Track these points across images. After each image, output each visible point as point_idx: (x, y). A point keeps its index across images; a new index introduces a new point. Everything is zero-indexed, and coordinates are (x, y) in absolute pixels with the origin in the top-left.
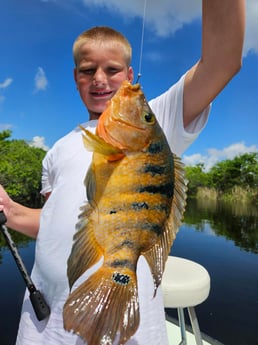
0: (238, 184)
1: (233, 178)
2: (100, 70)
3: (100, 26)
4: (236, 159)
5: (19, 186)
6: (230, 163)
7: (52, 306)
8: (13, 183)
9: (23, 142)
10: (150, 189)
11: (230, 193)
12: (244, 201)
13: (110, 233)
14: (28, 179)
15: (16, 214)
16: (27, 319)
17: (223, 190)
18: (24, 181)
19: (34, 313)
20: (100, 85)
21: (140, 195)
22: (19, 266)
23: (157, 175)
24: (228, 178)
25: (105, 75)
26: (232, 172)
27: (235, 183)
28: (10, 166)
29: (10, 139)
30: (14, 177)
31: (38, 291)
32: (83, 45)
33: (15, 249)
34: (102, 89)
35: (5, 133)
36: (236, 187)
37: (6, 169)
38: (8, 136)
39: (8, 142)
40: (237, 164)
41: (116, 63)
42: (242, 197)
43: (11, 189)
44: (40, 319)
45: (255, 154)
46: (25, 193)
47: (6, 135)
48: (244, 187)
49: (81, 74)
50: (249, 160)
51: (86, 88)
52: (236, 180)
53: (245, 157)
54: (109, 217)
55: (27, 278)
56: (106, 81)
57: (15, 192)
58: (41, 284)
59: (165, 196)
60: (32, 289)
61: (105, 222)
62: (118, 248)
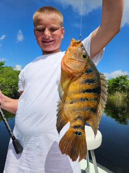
0: (118, 91)
1: (115, 87)
2: (47, 29)
3: (46, 6)
4: (117, 78)
5: (9, 90)
6: (114, 80)
7: (24, 147)
8: (5, 88)
9: (11, 67)
10: (88, 91)
11: (114, 95)
12: (120, 99)
13: (71, 113)
14: (13, 86)
15: (5, 102)
16: (11, 153)
17: (110, 94)
18: (11, 87)
19: (14, 150)
20: (47, 37)
21: (83, 94)
22: (7, 127)
23: (91, 84)
24: (113, 88)
25: (49, 32)
26: (115, 84)
27: (116, 90)
28: (4, 79)
29: (4, 66)
30: (6, 85)
31: (17, 140)
32: (37, 16)
33: (5, 119)
34: (48, 39)
35: (1, 63)
36: (117, 92)
37: (2, 81)
38: (3, 64)
39: (3, 67)
40: (117, 81)
41: (55, 26)
42: (119, 97)
43: (5, 91)
44: (17, 153)
45: (126, 76)
46: (12, 93)
47: (2, 64)
48: (121, 92)
49: (37, 32)
50: (123, 78)
51: (40, 39)
52: (117, 88)
53: (121, 77)
54: (70, 105)
55: (11, 133)
56: (50, 35)
57: (6, 93)
58: (18, 136)
59: (96, 94)
60: (14, 139)
61: (69, 108)
62: (76, 120)
